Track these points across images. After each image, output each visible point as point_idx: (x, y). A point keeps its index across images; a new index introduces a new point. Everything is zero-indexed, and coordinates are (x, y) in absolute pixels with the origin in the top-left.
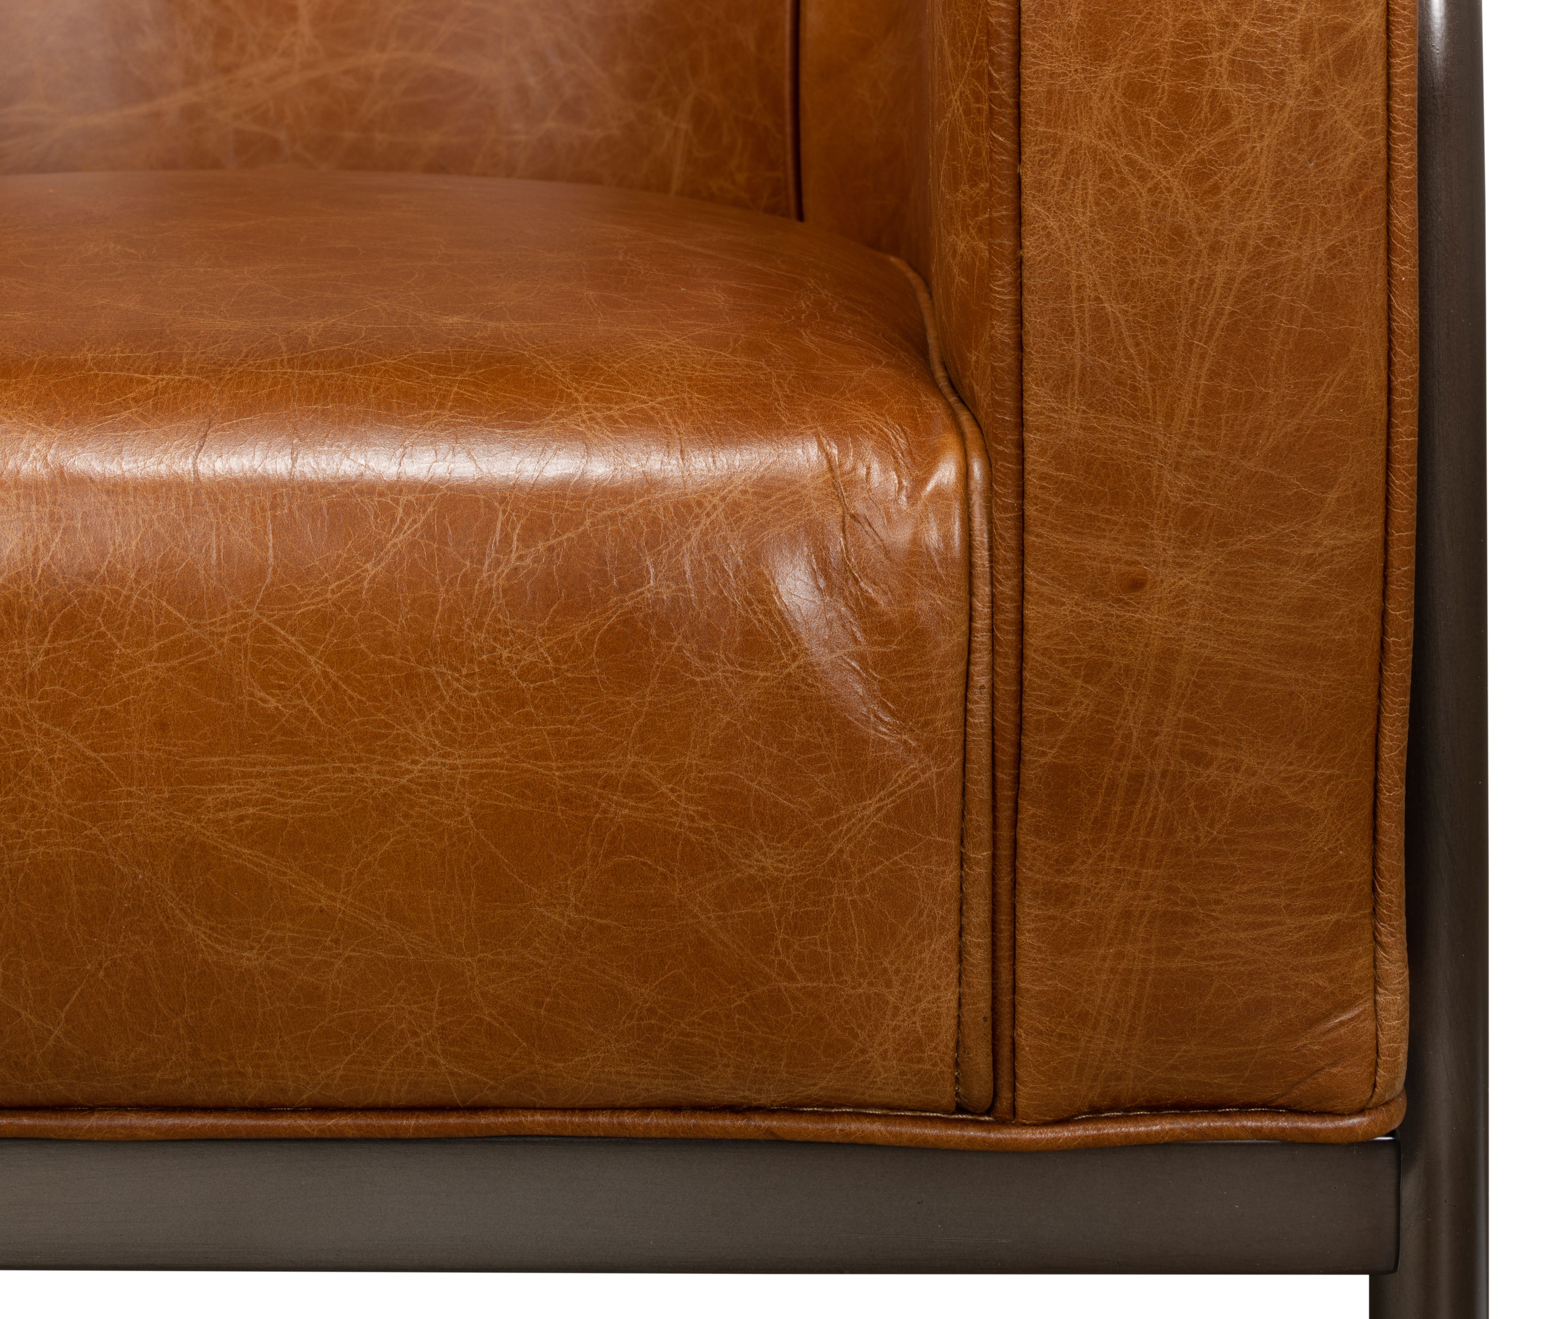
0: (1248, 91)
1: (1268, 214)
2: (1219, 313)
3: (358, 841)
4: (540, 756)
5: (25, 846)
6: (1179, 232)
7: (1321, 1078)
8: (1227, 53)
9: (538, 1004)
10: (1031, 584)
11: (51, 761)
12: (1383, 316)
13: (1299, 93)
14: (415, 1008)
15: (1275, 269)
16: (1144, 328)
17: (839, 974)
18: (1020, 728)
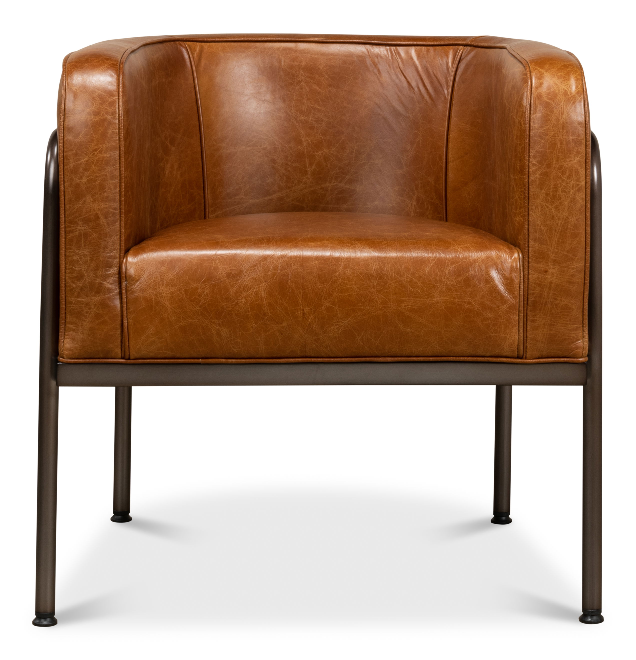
0: (564, 194)
1: (567, 214)
2: (559, 229)
3: (426, 311)
4: (455, 298)
5: (374, 312)
6: (553, 216)
7: (574, 352)
8: (561, 188)
9: (453, 338)
10: (530, 272)
11: (378, 299)
12: (585, 230)
13: (572, 195)
14: (434, 338)
15: (568, 222)
16: (548, 231)
17: (500, 333)
18: (528, 295)
